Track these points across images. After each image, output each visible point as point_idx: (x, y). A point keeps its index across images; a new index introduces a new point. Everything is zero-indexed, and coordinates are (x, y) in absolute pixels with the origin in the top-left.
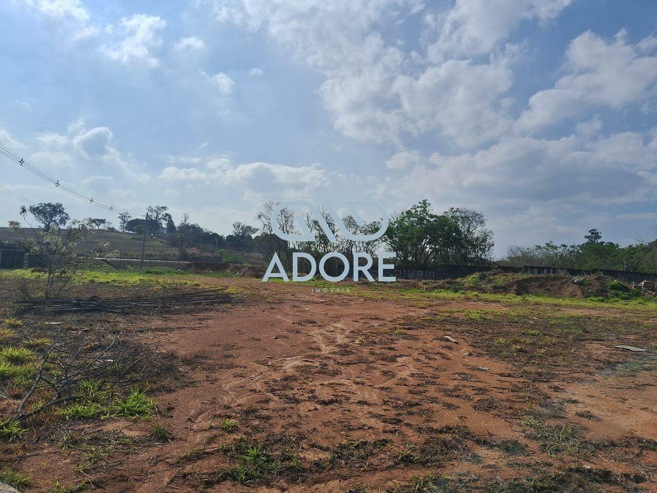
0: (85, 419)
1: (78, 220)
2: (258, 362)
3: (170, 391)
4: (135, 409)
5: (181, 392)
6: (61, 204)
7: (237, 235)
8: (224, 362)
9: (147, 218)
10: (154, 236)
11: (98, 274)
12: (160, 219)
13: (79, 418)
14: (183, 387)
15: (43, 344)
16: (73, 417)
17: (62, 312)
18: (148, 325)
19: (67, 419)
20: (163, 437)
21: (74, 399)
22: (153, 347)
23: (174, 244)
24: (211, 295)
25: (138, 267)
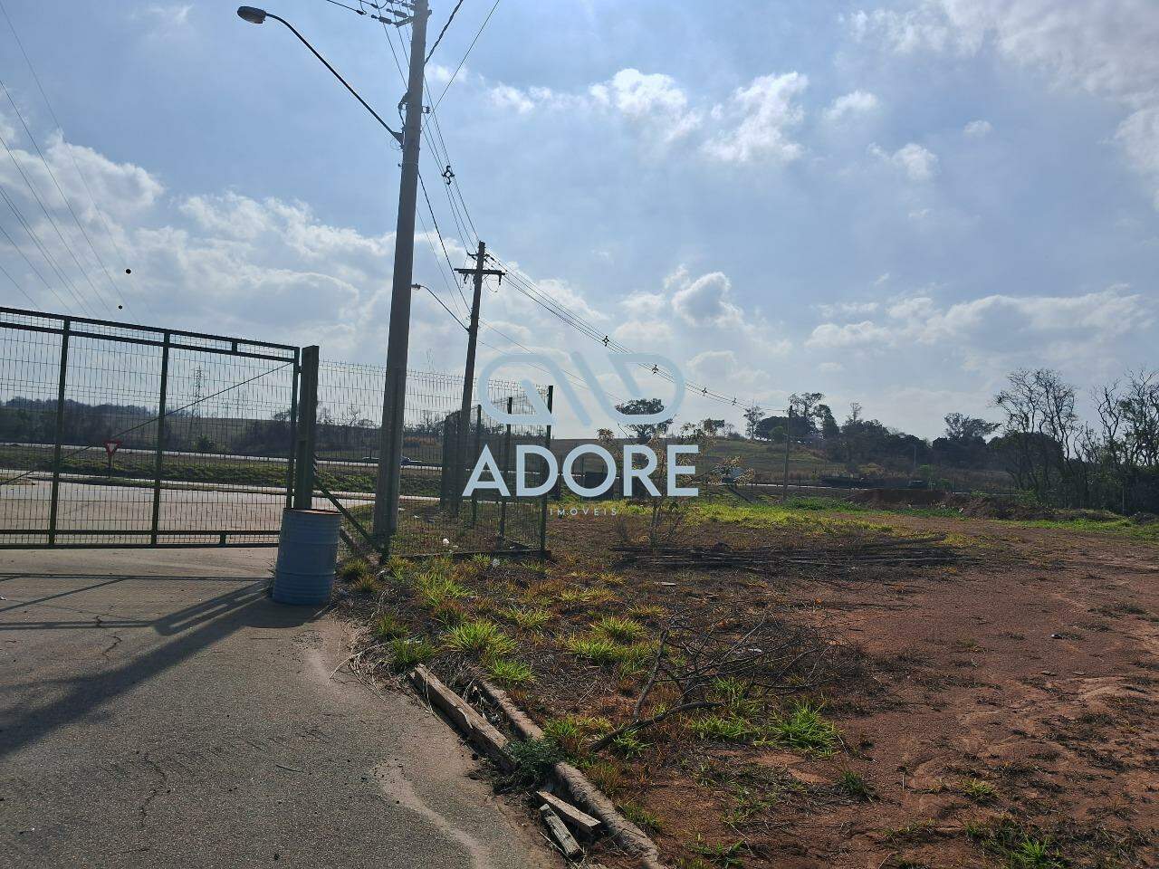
0: (729, 741)
1: (692, 423)
2: (1024, 681)
3: (862, 713)
4: (807, 736)
5: (882, 717)
6: (660, 401)
7: (954, 438)
8: (953, 673)
9: (790, 415)
10: (803, 444)
11: (721, 509)
12: (810, 415)
13: (720, 738)
14: (883, 710)
15: (654, 614)
16: (709, 736)
17: (675, 568)
18: (812, 597)
19: (702, 737)
20: (860, 793)
21: (709, 707)
22: (823, 634)
23: (837, 458)
24: (916, 550)
25: (780, 497)
